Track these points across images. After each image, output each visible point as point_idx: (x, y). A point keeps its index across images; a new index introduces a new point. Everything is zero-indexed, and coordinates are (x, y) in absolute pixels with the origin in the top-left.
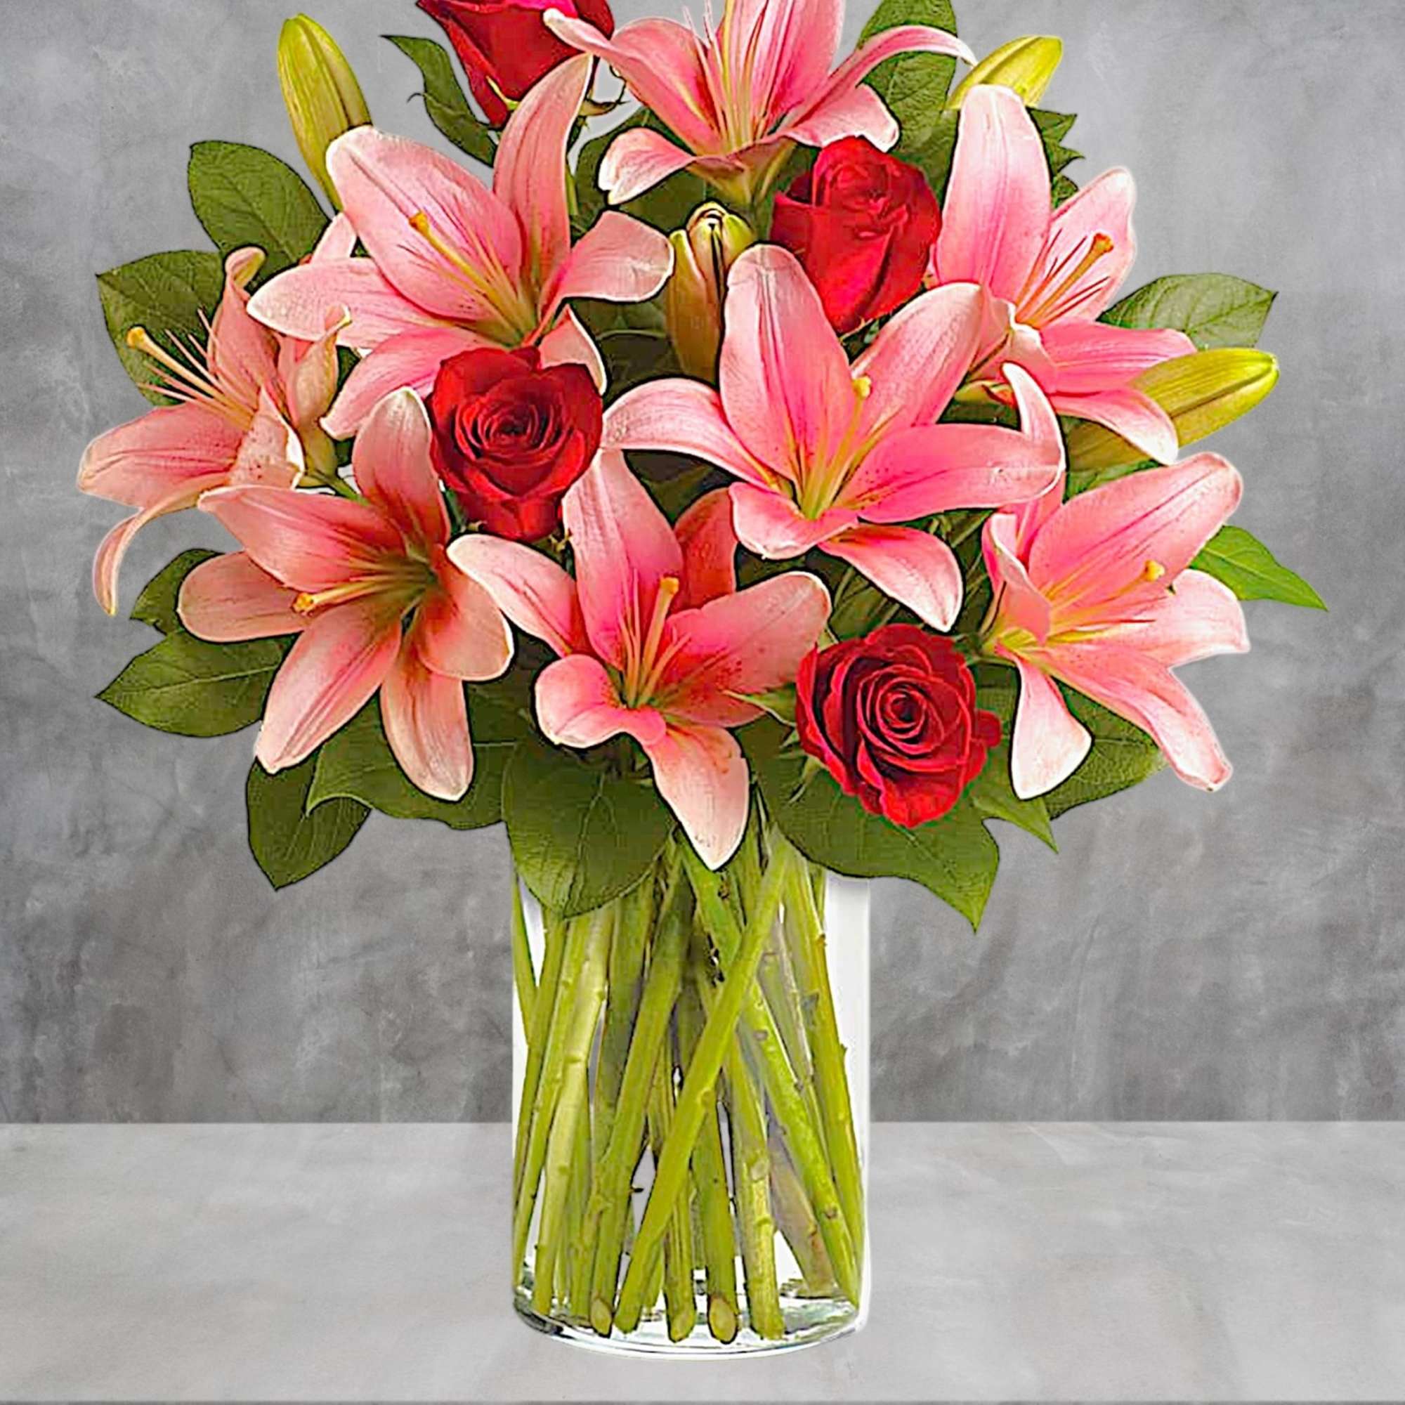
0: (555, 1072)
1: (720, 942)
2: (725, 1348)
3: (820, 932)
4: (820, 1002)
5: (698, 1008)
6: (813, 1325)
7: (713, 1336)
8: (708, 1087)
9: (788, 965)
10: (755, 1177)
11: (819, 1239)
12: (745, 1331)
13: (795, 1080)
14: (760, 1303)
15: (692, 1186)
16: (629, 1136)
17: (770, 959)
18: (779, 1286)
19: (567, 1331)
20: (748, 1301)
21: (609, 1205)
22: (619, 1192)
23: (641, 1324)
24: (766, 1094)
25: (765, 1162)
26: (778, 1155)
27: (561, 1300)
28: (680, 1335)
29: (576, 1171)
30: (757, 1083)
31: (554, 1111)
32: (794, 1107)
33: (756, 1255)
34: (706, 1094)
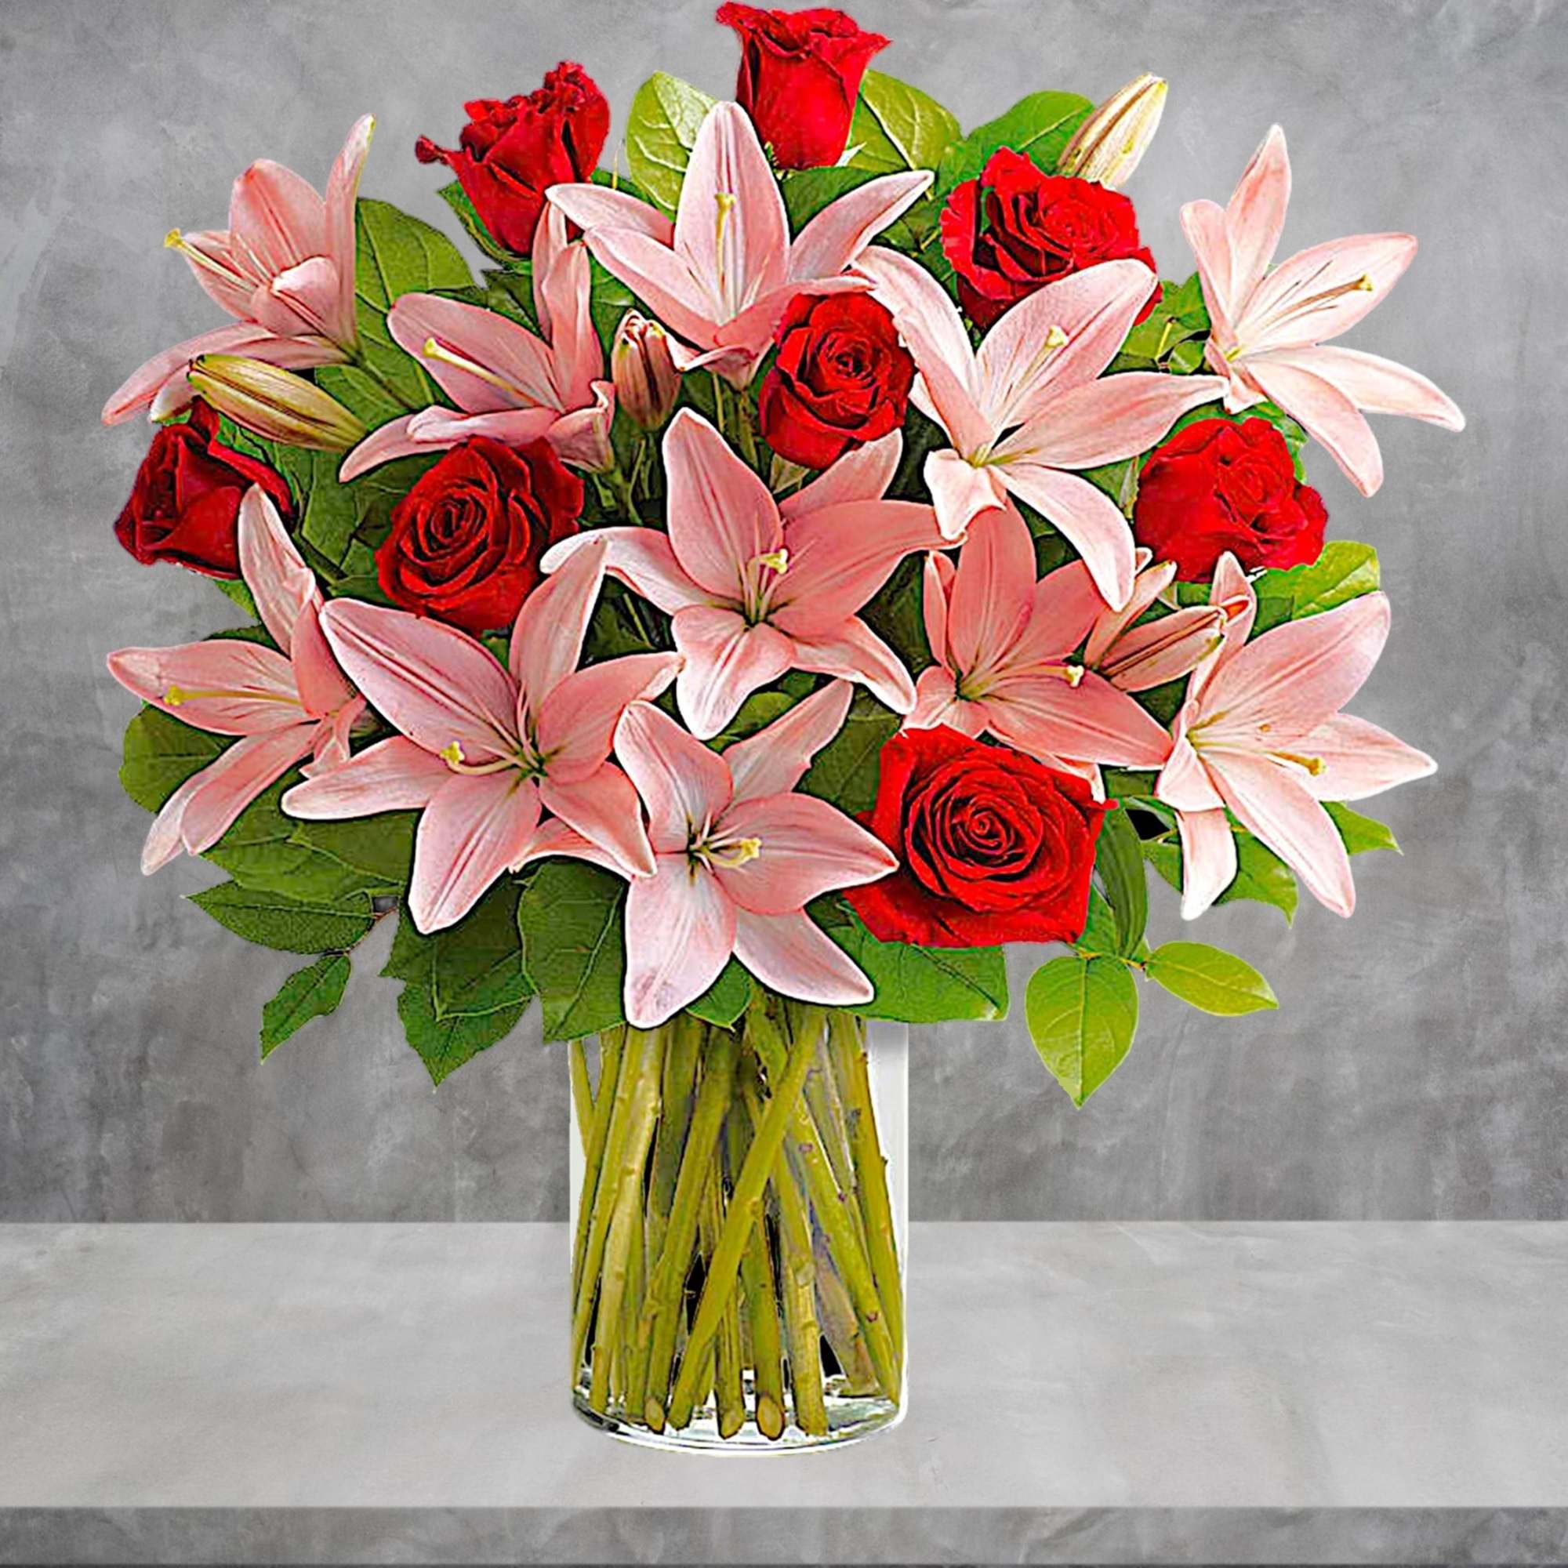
0: (611, 1182)
1: (767, 1059)
2: (773, 1444)
3: (862, 1051)
4: (862, 1117)
5: (746, 1122)
6: (857, 1422)
7: (761, 1433)
8: (757, 1198)
9: (831, 1081)
10: (800, 1283)
11: (861, 1340)
12: (792, 1427)
13: (839, 1190)
14: (806, 1402)
15: (741, 1290)
16: (682, 1244)
17: (815, 1076)
18: (824, 1386)
19: (622, 1428)
20: (795, 1399)
21: (663, 1308)
22: (672, 1297)
23: (694, 1423)
24: (811, 1204)
25: (809, 1268)
26: (823, 1261)
27: (617, 1399)
28: (729, 1432)
29: (631, 1278)
30: (803, 1194)
31: (611, 1219)
32: (838, 1216)
33: (802, 1357)
34: (755, 1204)
